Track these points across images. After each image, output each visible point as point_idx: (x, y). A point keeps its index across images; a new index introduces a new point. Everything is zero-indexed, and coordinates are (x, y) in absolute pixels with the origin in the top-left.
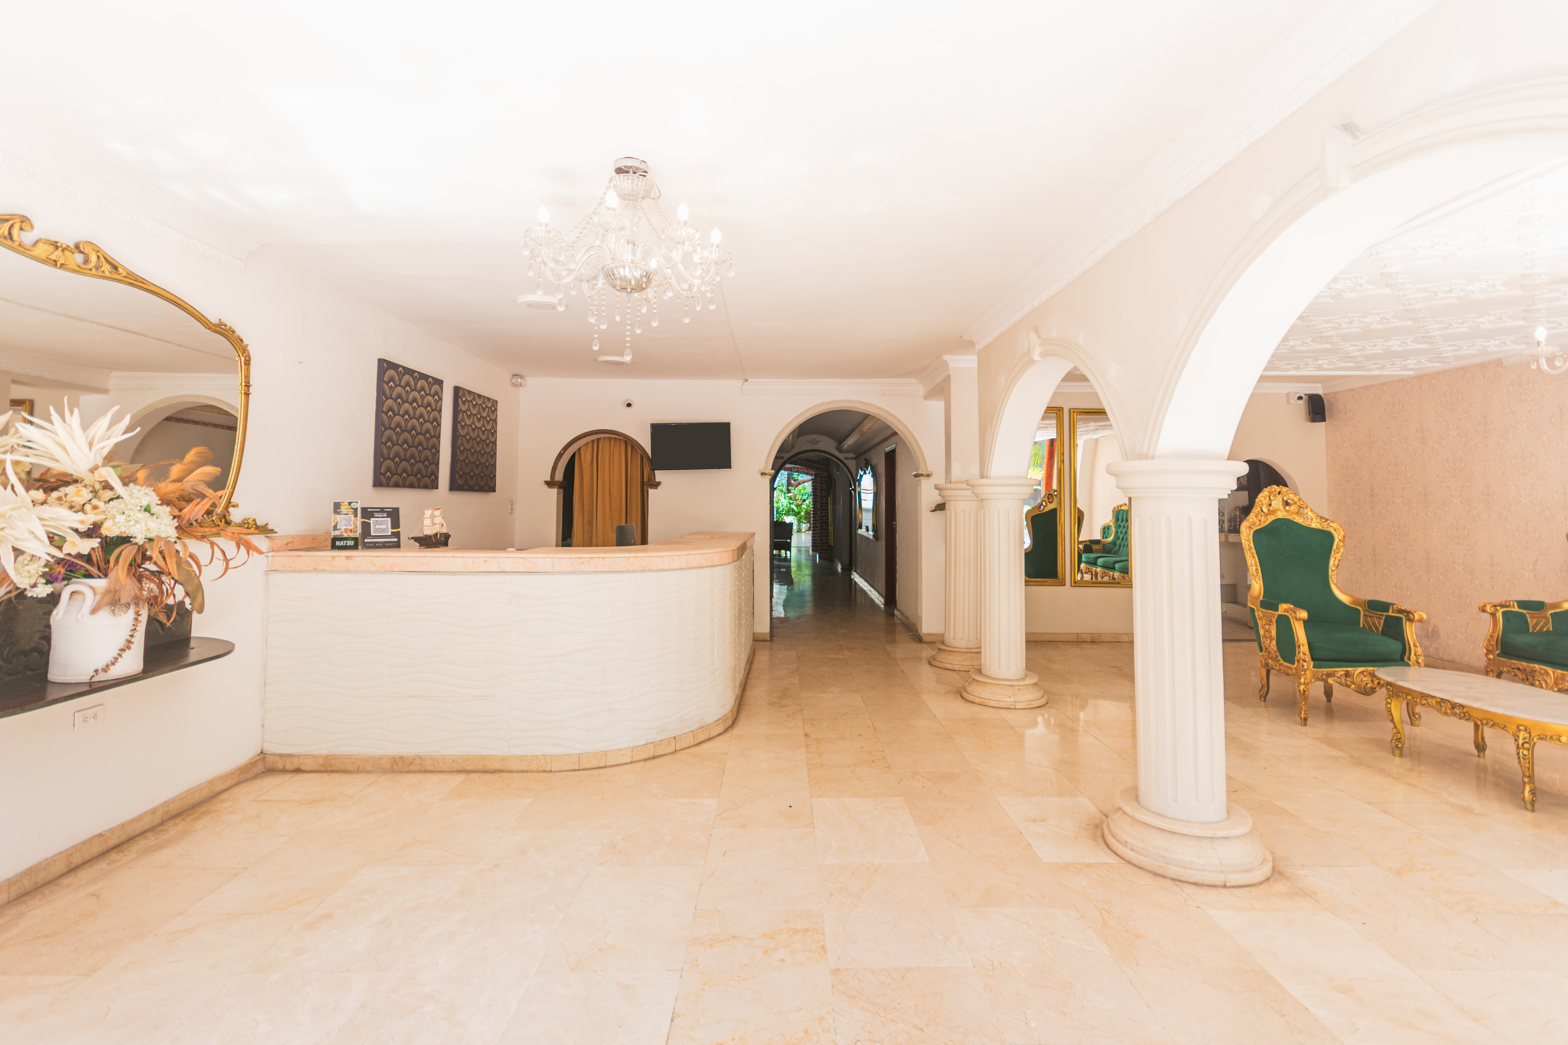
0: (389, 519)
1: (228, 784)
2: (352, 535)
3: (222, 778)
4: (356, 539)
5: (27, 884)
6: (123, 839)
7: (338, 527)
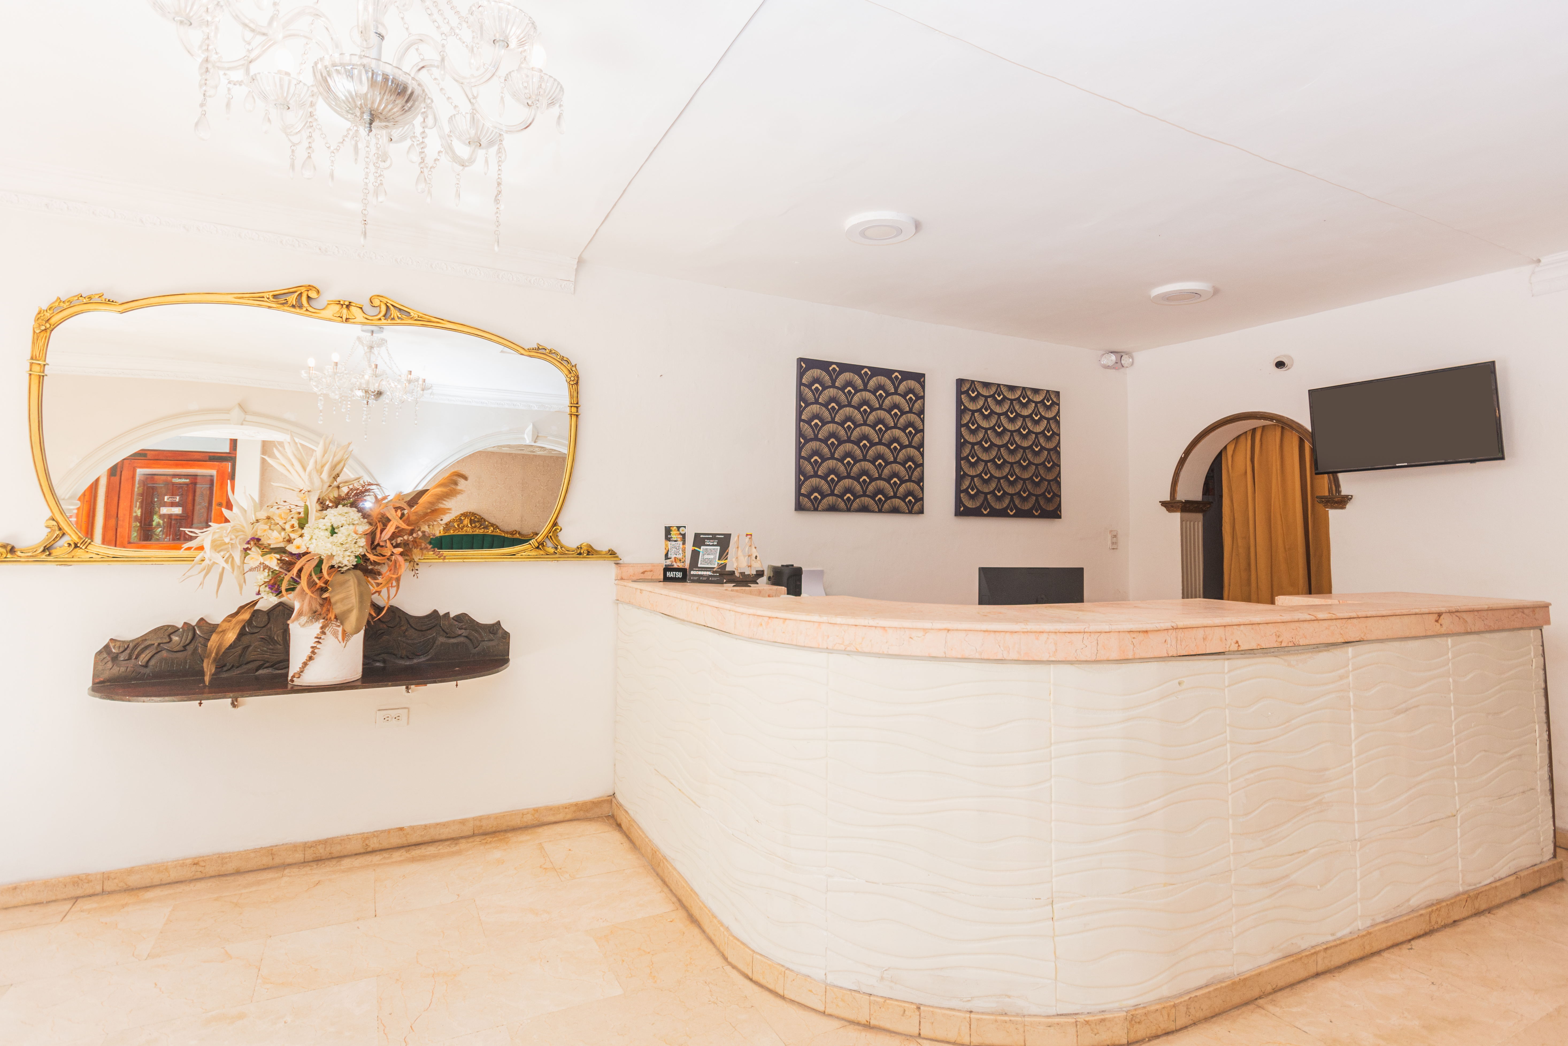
0: (719, 548)
1: (560, 817)
2: (681, 565)
3: (551, 809)
4: (683, 570)
5: (322, 851)
6: (426, 839)
7: (669, 556)
